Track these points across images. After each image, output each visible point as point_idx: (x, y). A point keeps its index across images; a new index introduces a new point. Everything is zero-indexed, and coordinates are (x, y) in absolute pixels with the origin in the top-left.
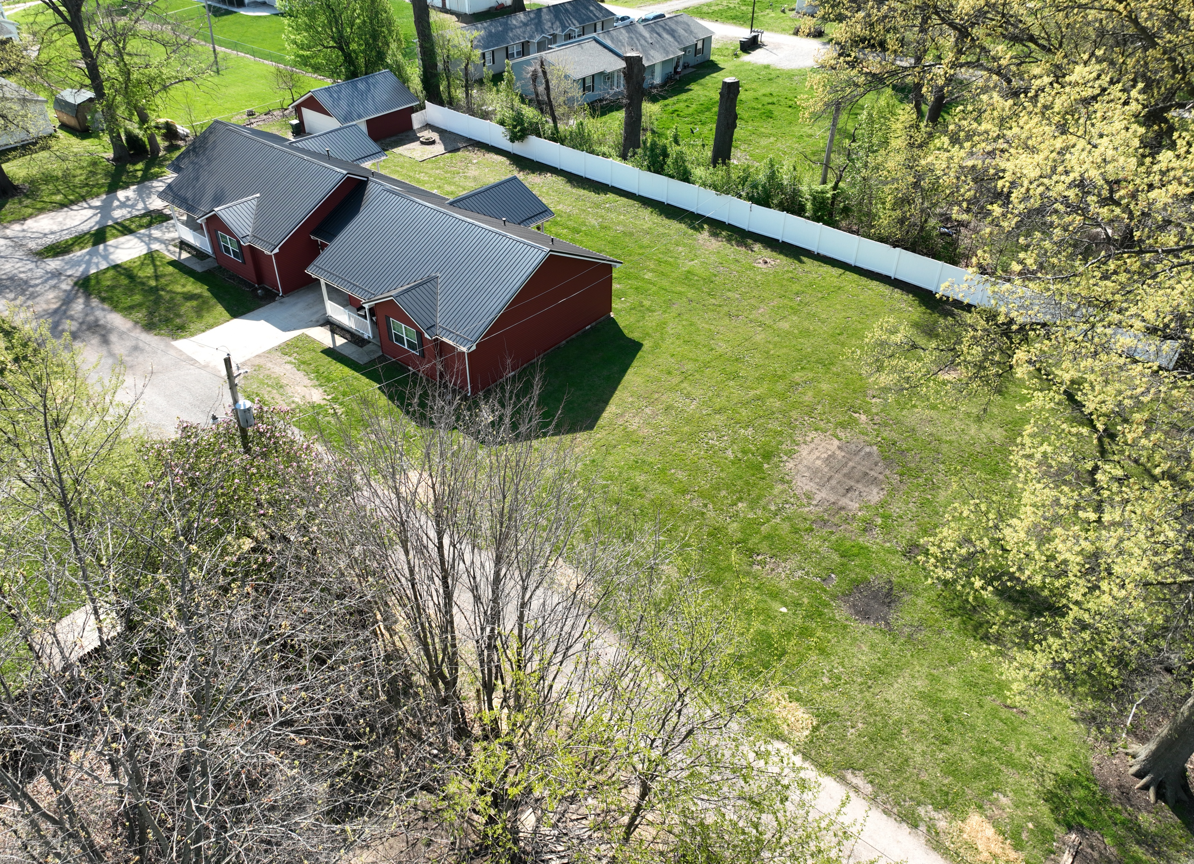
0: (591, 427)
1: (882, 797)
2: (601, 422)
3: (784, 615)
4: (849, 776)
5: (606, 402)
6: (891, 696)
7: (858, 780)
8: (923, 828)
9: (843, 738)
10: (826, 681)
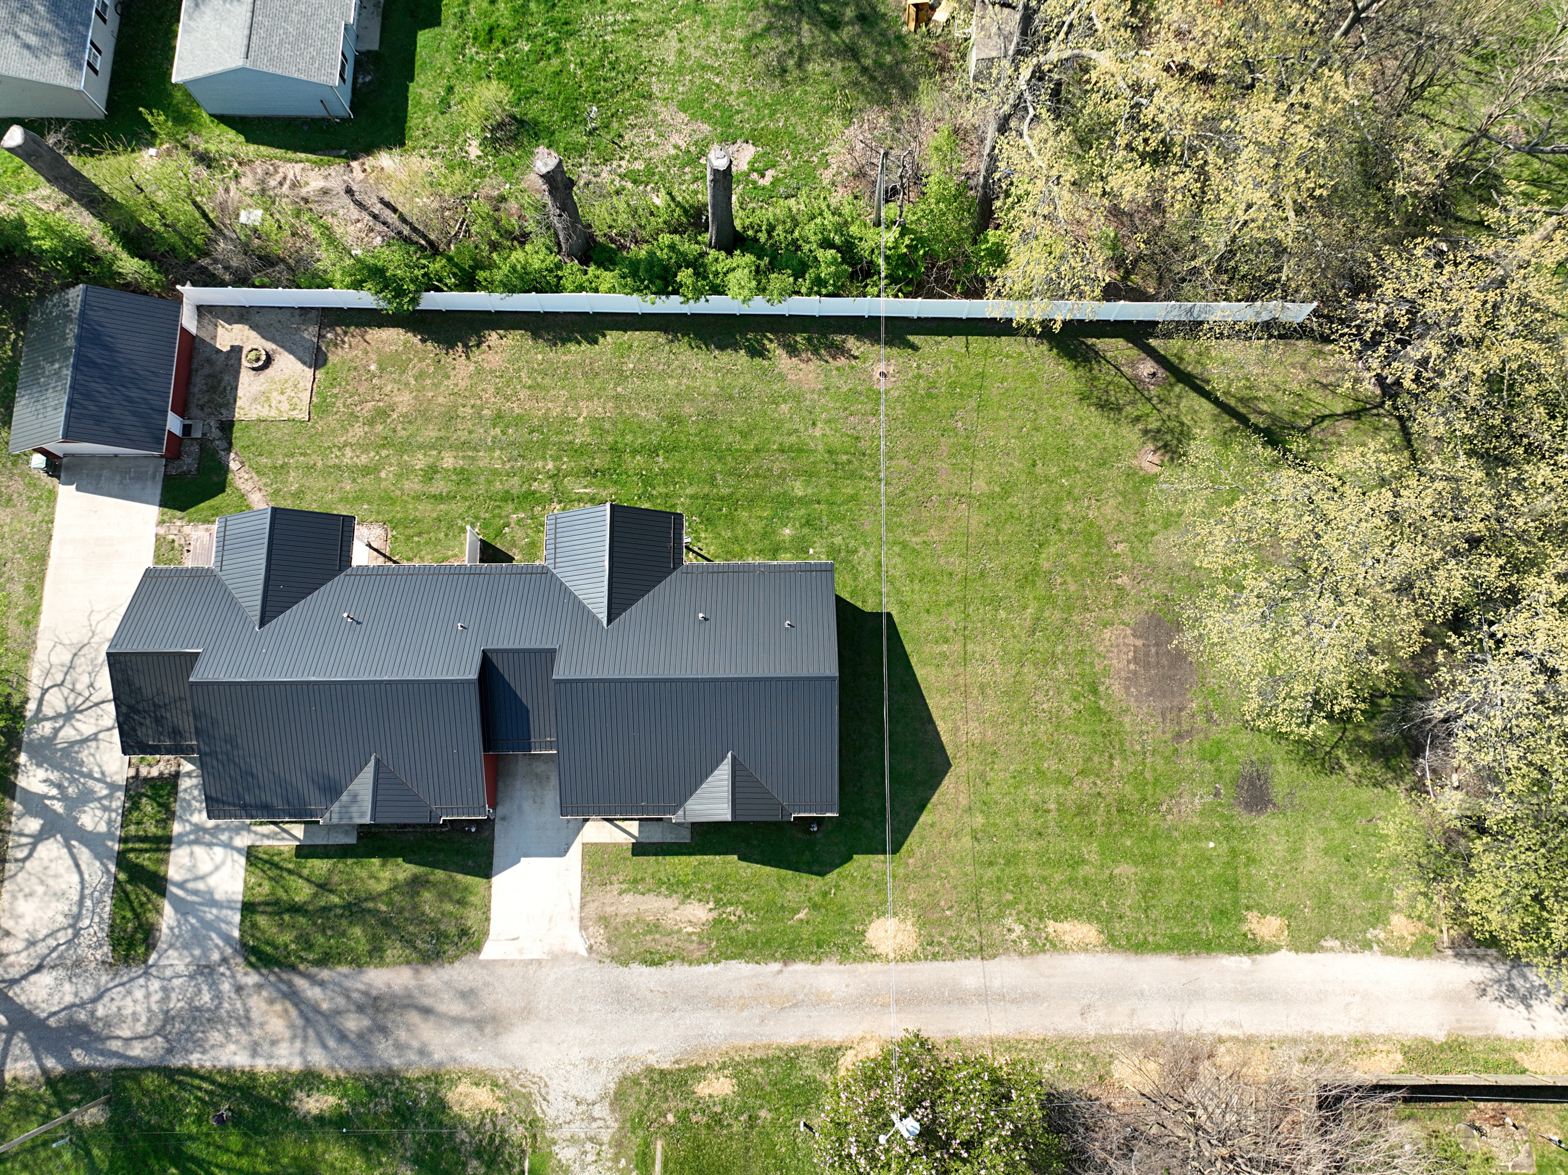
0: (947, 765)
1: (1347, 942)
2: (950, 751)
3: (1215, 848)
4: (1323, 943)
5: (930, 720)
6: (1311, 866)
7: (1329, 943)
8: (1375, 947)
9: (1305, 920)
10: (1271, 883)
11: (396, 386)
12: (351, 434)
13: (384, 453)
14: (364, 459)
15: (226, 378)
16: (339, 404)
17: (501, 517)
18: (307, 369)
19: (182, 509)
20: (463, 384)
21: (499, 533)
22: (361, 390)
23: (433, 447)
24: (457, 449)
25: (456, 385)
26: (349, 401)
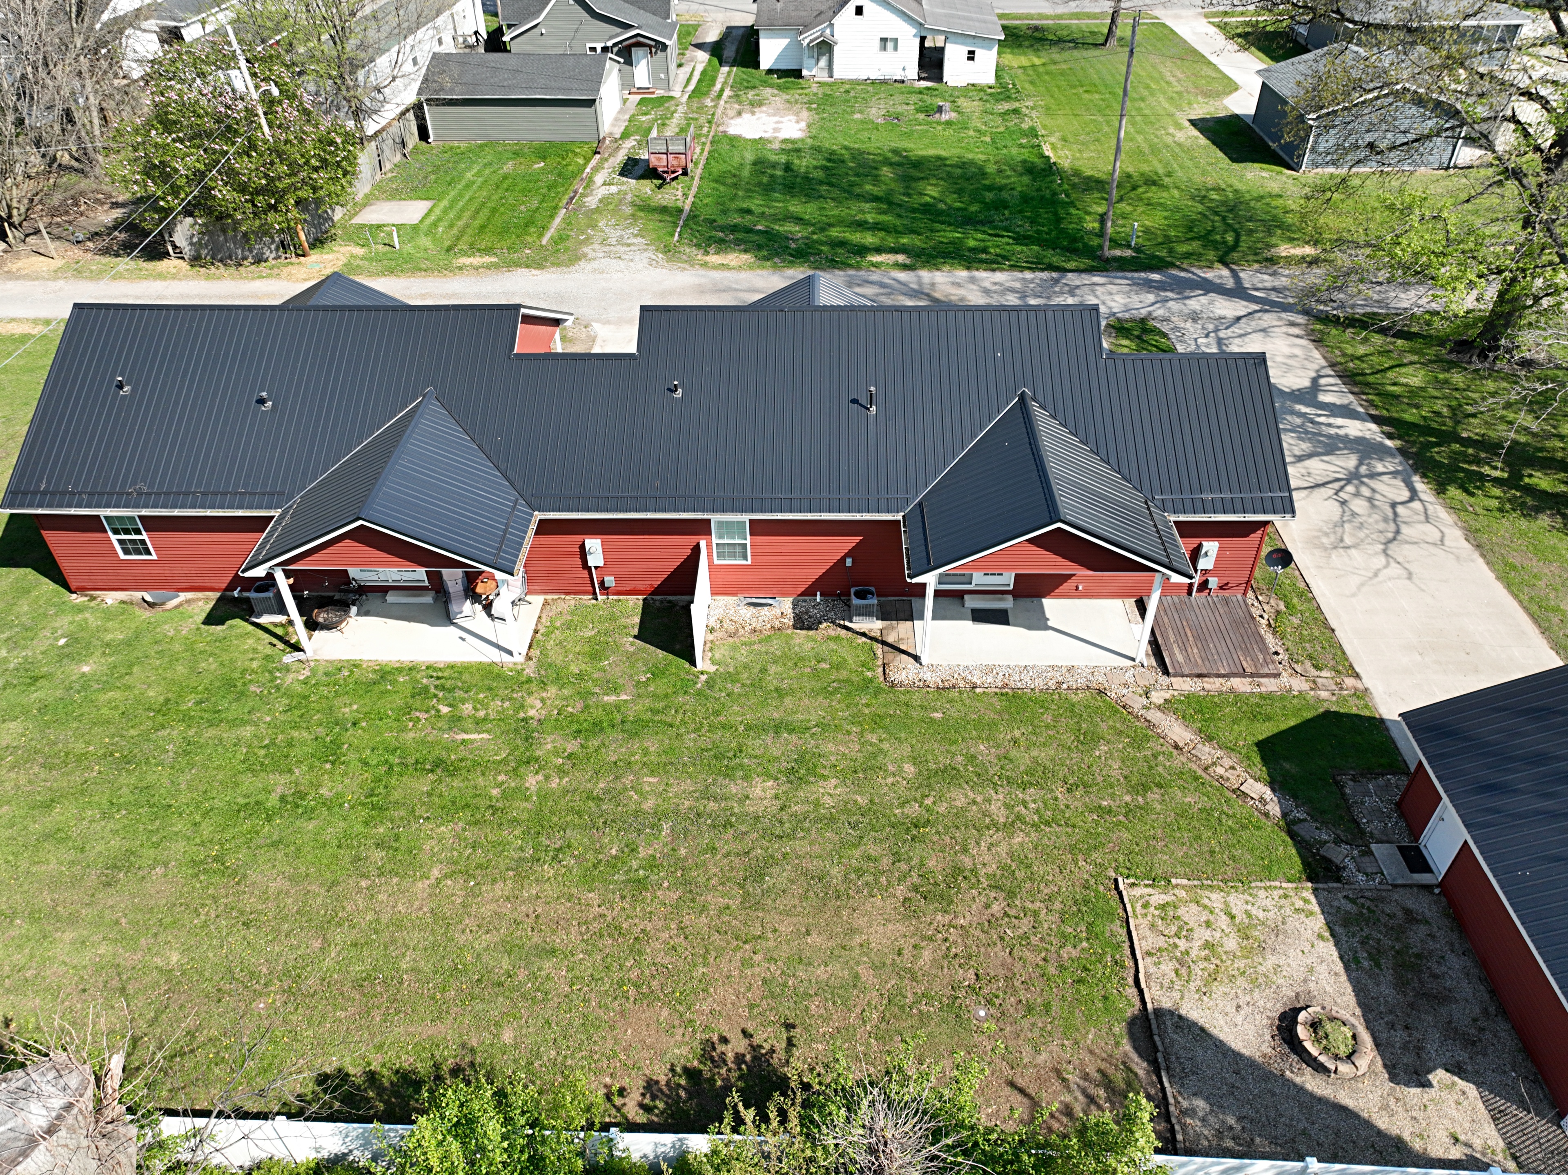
11: (906, 960)
12: (1003, 849)
13: (914, 810)
14: (960, 798)
15: (1386, 991)
16: (1049, 921)
17: (654, 695)
18: (1166, 1004)
19: (1327, 714)
20: (730, 964)
21: (657, 673)
22: (1000, 953)
23: (800, 820)
24: (742, 817)
25: (745, 963)
26: (1025, 925)
